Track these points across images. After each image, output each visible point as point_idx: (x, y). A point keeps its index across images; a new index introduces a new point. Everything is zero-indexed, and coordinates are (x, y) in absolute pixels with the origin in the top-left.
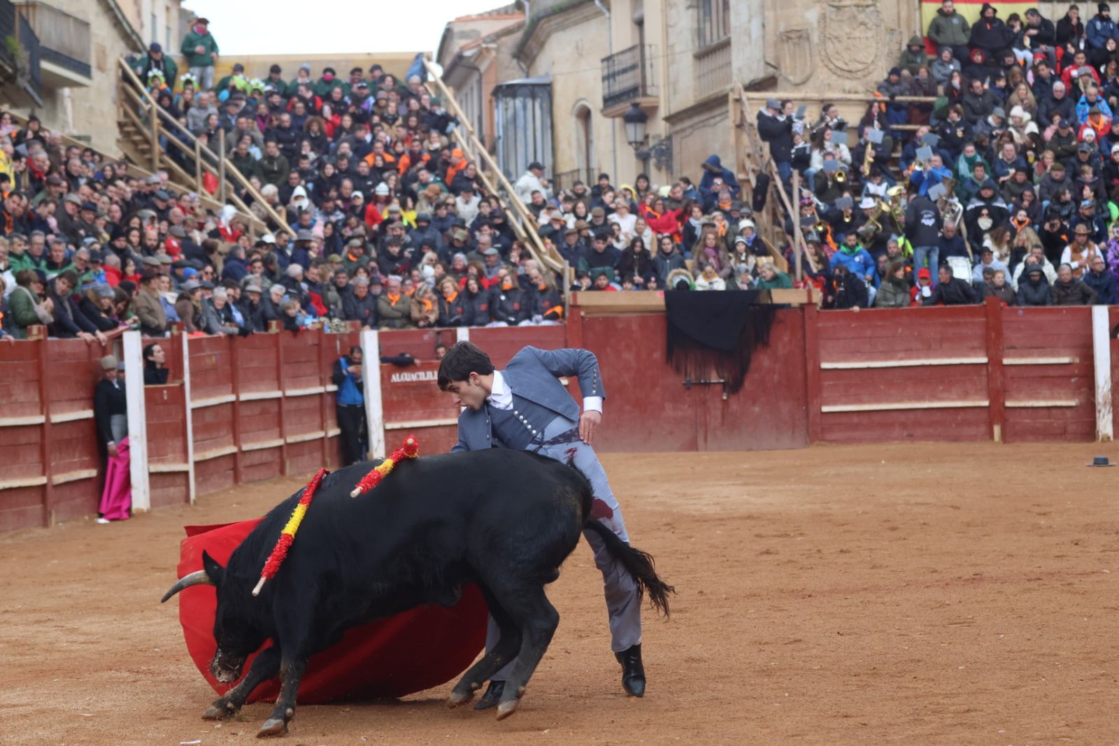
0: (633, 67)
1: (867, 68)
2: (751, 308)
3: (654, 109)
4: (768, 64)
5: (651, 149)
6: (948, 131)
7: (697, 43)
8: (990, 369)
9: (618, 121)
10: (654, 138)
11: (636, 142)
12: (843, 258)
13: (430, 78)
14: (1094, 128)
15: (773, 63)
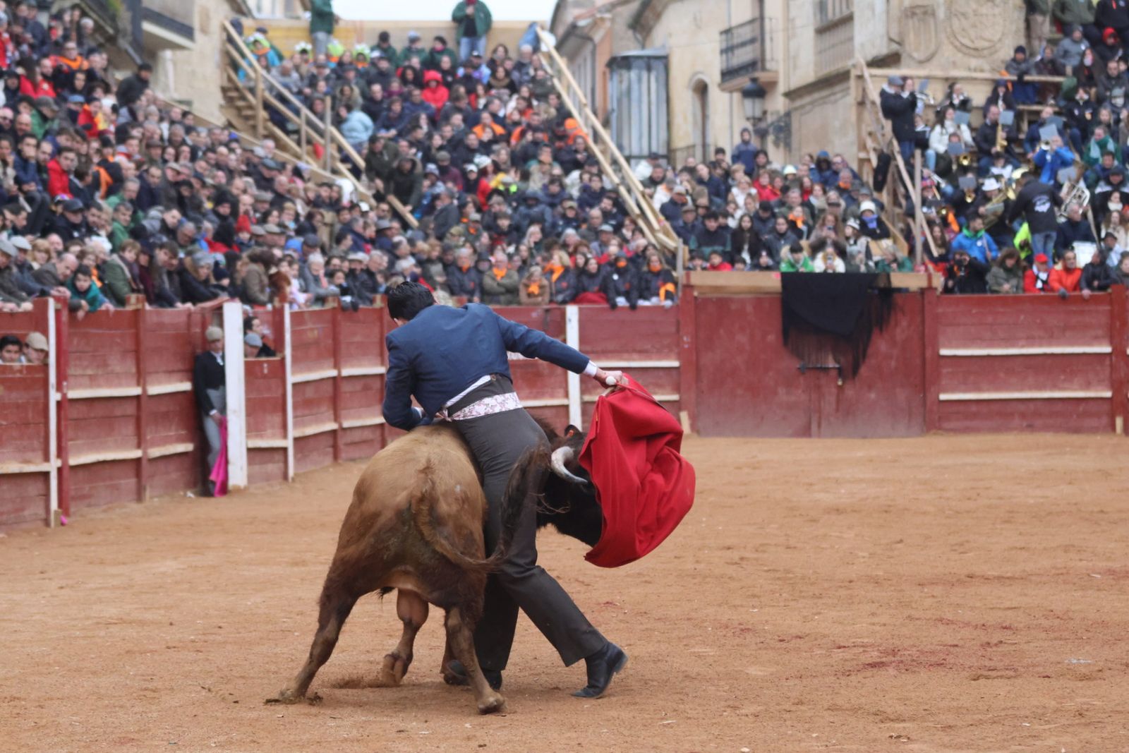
0: (752, 41)
1: (994, 46)
2: (869, 291)
3: (773, 84)
4: (891, 40)
5: (769, 126)
6: (1076, 112)
7: (818, 17)
8: (1114, 358)
9: (737, 96)
10: (772, 114)
11: (754, 118)
12: (966, 243)
13: (544, 48)
15: (896, 38)
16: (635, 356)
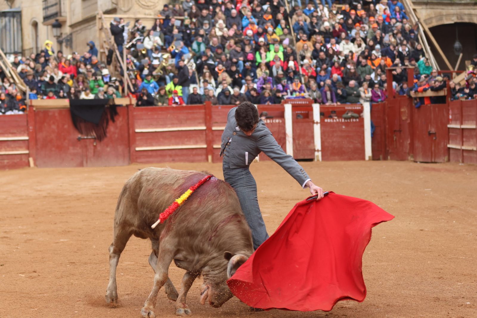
0: (56, 4)
1: (155, 5)
2: (106, 106)
3: (65, 22)
4: (113, 3)
5: (63, 39)
8: (207, 131)
9: (50, 27)
10: (65, 34)
11: (57, 36)
12: (145, 85)
14: (252, 30)
15: (115, 2)
16: (10, 135)
